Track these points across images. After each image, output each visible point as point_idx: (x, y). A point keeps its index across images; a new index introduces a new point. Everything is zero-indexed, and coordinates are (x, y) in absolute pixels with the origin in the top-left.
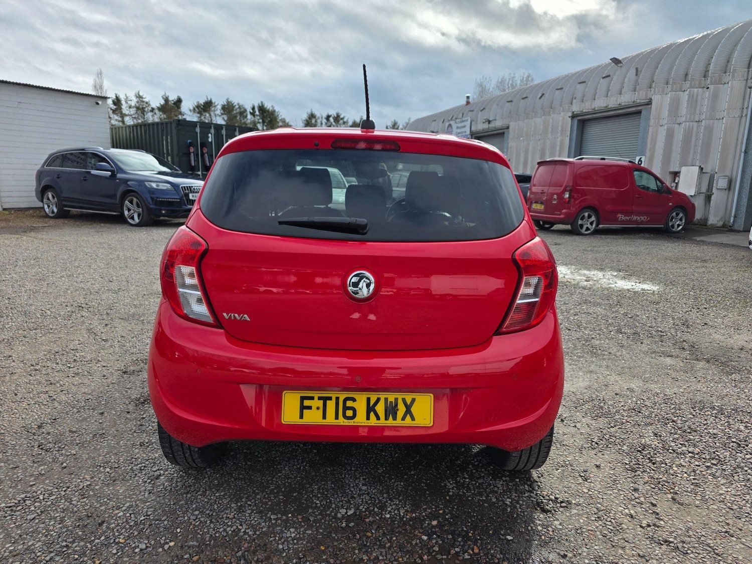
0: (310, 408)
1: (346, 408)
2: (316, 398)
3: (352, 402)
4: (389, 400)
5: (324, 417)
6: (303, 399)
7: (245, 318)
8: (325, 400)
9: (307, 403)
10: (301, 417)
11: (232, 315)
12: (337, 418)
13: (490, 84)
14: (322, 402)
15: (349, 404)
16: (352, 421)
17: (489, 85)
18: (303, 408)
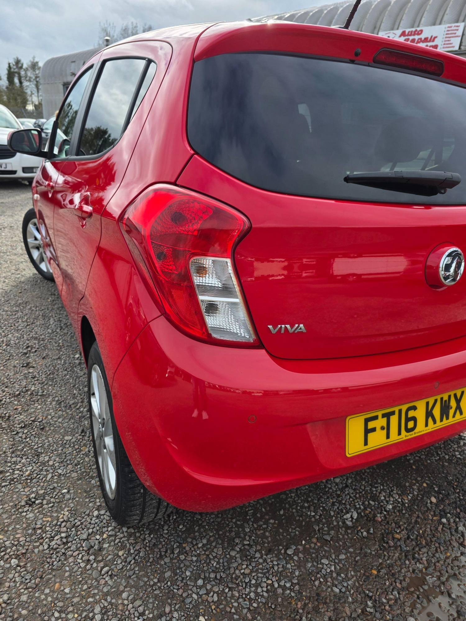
0: (374, 430)
1: (408, 420)
2: (380, 417)
3: (413, 411)
4: (444, 399)
5: (388, 437)
6: (367, 421)
7: (301, 329)
8: (387, 416)
9: (371, 425)
10: (366, 443)
11: (283, 326)
12: (399, 433)
13: (115, 31)
14: (385, 419)
15: (411, 414)
16: (413, 432)
17: (113, 32)
18: (367, 431)
